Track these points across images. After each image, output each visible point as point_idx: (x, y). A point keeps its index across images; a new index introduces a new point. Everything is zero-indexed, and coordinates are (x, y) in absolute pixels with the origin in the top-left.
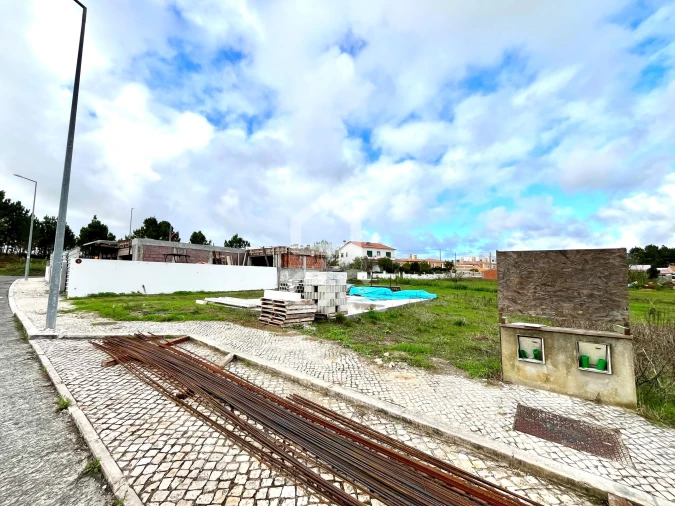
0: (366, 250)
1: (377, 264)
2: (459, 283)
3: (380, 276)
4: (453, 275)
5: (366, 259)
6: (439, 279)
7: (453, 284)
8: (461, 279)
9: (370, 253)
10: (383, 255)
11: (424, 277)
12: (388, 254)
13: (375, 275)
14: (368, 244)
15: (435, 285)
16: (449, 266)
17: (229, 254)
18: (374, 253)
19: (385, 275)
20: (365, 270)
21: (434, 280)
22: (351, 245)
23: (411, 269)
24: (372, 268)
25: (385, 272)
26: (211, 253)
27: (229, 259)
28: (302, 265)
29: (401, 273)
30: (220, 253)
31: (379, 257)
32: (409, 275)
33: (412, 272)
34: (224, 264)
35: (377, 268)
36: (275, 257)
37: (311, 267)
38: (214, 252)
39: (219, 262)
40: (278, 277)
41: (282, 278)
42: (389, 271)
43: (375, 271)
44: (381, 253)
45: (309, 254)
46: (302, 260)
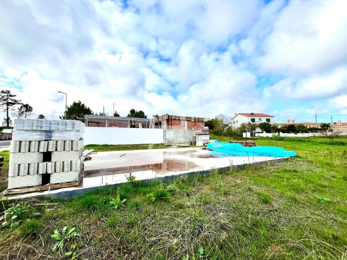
0: (250, 118)
1: (258, 126)
2: (334, 140)
3: (261, 135)
4: (329, 134)
5: (250, 124)
6: (314, 136)
7: (328, 140)
8: (337, 137)
9: (253, 120)
10: (264, 120)
11: (300, 135)
12: (268, 120)
13: (257, 135)
14: (252, 114)
15: (309, 141)
16: (325, 127)
17: (140, 122)
18: (257, 119)
19: (265, 134)
20: (249, 131)
21: (309, 137)
22: (239, 116)
23: (288, 130)
24: (255, 130)
25: (264, 132)
26: (129, 122)
27: (140, 125)
28: (184, 127)
29: (279, 133)
30: (135, 122)
31: (261, 122)
32: (286, 134)
33: (289, 131)
34: (137, 127)
35: (258, 130)
36: (162, 122)
37: (191, 129)
38: (131, 121)
39: (134, 127)
40: (165, 135)
41: (168, 136)
42: (268, 131)
43: (256, 132)
44: (262, 119)
45: (190, 119)
46: (184, 124)
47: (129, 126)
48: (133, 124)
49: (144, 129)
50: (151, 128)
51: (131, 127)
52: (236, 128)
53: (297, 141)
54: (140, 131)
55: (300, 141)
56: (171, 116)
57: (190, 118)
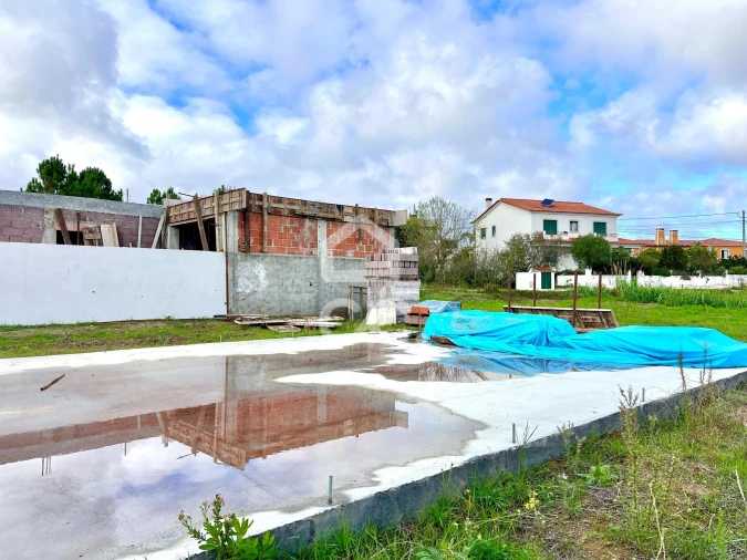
0: (541, 218)
1: (566, 251)
5: (539, 238)
6: (742, 288)
9: (550, 226)
10: (586, 228)
11: (698, 282)
12: (600, 227)
13: (562, 280)
14: (547, 202)
15: (735, 305)
17: (109, 218)
18: (563, 223)
19: (588, 279)
20: (537, 267)
21: (728, 291)
22: (503, 209)
23: (661, 264)
24: (554, 262)
25: (588, 271)
26: (51, 216)
27: (108, 232)
28: (314, 245)
29: (634, 274)
30: (79, 217)
31: (575, 236)
32: (655, 279)
33: (664, 269)
34: (92, 243)
35: (569, 263)
36: (221, 221)
37: (344, 254)
38: (59, 213)
39: (76, 238)
40: (230, 282)
41: (244, 286)
42: (601, 268)
43: (562, 269)
44: (581, 225)
45: (337, 214)
46: (314, 232)
47: (51, 233)
48: (71, 226)
49: (128, 251)
50: (161, 245)
51: (60, 241)
52: (491, 253)
53: (700, 303)
54: (107, 258)
55: (709, 303)
56: (260, 197)
57: (340, 207)
